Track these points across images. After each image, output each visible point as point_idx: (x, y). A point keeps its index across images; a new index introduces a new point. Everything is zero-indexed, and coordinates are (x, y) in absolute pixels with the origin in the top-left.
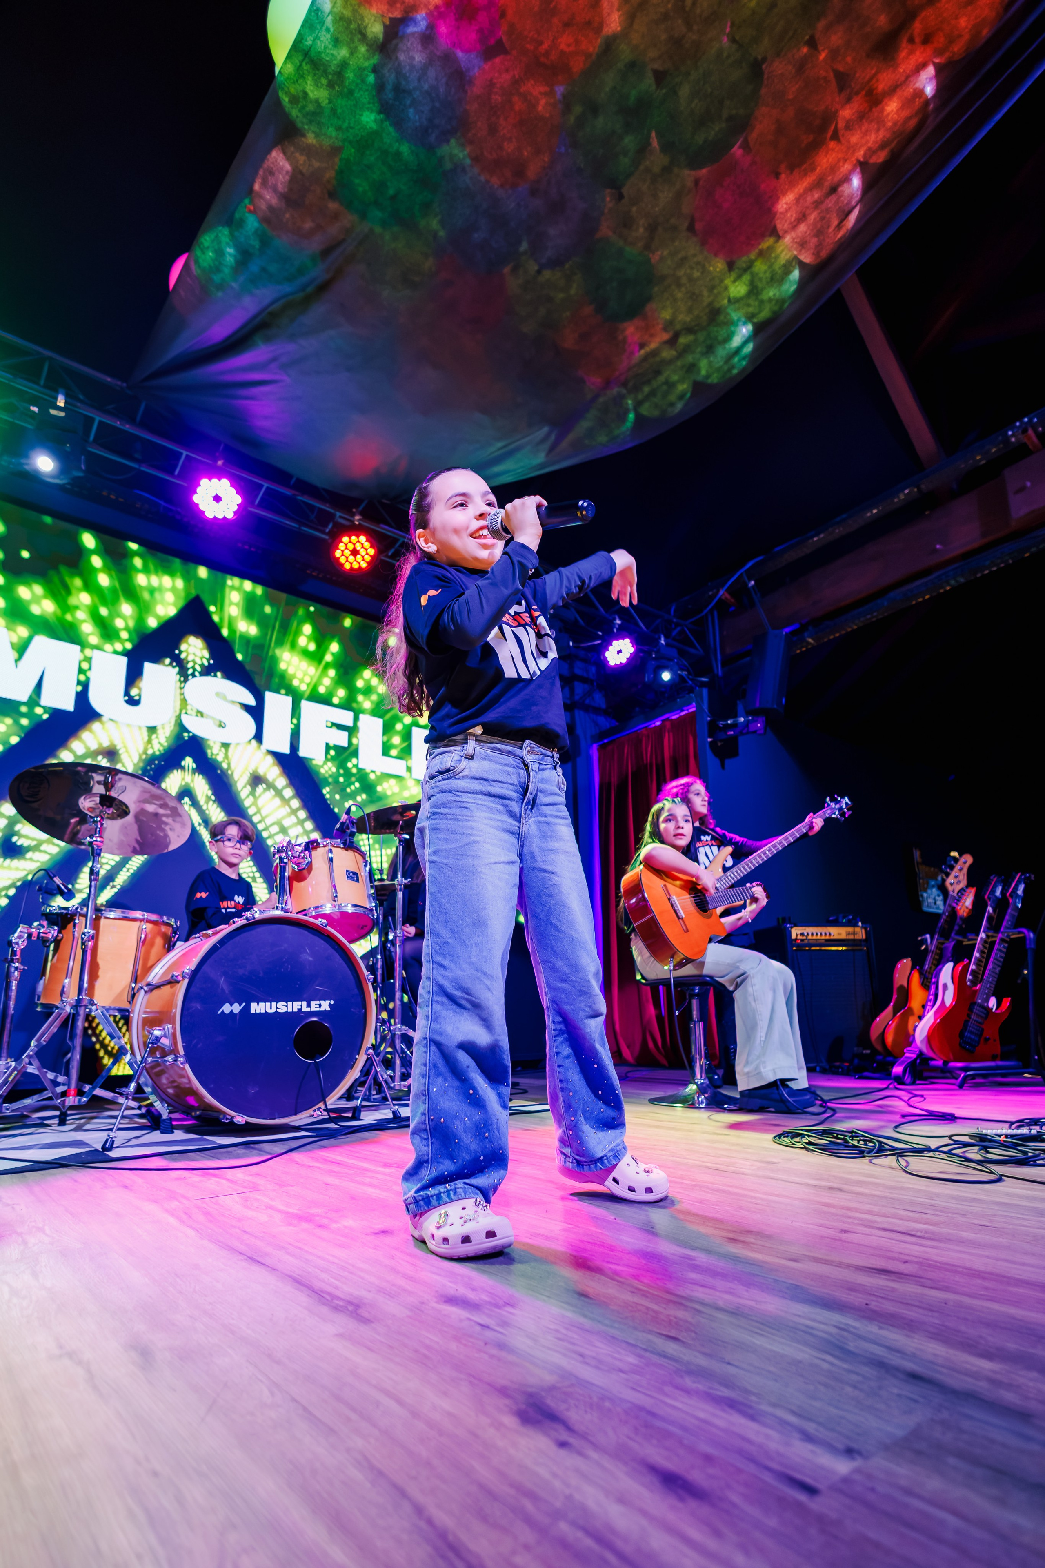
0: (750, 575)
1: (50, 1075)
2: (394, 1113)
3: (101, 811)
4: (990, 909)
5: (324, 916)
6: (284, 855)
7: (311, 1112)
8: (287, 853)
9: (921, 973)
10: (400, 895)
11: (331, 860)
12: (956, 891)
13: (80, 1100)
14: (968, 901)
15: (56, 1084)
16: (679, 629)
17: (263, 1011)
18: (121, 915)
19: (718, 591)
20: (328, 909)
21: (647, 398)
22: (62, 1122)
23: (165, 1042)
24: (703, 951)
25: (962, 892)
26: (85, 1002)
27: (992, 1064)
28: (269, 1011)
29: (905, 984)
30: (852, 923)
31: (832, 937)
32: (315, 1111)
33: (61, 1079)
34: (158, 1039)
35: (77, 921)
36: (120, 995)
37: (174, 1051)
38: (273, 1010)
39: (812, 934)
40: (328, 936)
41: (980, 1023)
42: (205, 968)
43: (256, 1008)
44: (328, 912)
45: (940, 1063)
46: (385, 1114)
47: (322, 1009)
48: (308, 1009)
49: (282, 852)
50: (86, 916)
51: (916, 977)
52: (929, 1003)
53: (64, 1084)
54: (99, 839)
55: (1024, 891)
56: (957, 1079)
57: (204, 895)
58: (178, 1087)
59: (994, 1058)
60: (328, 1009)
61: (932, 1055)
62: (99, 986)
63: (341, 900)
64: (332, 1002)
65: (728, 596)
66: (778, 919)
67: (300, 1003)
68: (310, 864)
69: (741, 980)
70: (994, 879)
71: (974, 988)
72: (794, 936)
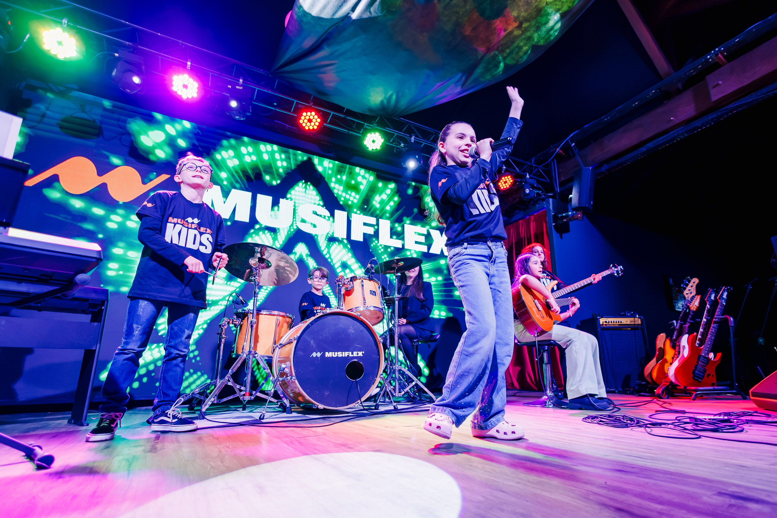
0: (572, 140)
1: (238, 386)
2: (394, 406)
3: (259, 265)
4: (708, 306)
5: (360, 312)
6: (340, 283)
7: (354, 404)
8: (341, 282)
9: (671, 341)
10: (397, 302)
11: (363, 286)
12: (690, 298)
13: (250, 398)
14: (696, 303)
15: (241, 391)
16: (536, 169)
17: (331, 356)
18: (268, 313)
19: (556, 150)
20: (362, 309)
21: (509, 54)
22: (244, 409)
23: (287, 370)
24: (551, 328)
25: (693, 298)
26: (253, 353)
27: (712, 388)
28: (334, 356)
29: (662, 347)
30: (633, 316)
31: (622, 323)
32: (356, 404)
33: (243, 388)
34: (284, 369)
35: (249, 316)
36: (268, 350)
37: (291, 375)
38: (336, 356)
39: (611, 322)
40: (361, 321)
41: (704, 366)
42: (304, 335)
43: (328, 355)
44: (362, 310)
45: (682, 387)
46: (391, 407)
47: (359, 355)
48: (352, 356)
49: (339, 281)
50: (253, 314)
51: (668, 343)
52: (675, 356)
53: (244, 391)
54: (258, 278)
55: (727, 296)
56: (691, 396)
57: (306, 304)
58: (294, 393)
59: (713, 385)
60: (362, 355)
61: (678, 383)
62: (259, 345)
63: (368, 304)
64: (364, 352)
65: (562, 152)
66: (593, 314)
67: (348, 353)
68: (353, 287)
69: (569, 342)
70: (710, 290)
71: (700, 348)
72: (601, 323)
